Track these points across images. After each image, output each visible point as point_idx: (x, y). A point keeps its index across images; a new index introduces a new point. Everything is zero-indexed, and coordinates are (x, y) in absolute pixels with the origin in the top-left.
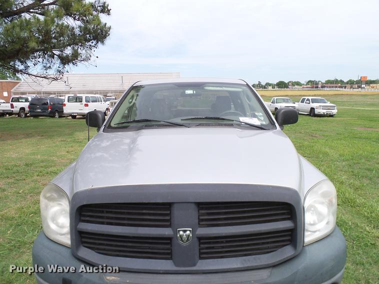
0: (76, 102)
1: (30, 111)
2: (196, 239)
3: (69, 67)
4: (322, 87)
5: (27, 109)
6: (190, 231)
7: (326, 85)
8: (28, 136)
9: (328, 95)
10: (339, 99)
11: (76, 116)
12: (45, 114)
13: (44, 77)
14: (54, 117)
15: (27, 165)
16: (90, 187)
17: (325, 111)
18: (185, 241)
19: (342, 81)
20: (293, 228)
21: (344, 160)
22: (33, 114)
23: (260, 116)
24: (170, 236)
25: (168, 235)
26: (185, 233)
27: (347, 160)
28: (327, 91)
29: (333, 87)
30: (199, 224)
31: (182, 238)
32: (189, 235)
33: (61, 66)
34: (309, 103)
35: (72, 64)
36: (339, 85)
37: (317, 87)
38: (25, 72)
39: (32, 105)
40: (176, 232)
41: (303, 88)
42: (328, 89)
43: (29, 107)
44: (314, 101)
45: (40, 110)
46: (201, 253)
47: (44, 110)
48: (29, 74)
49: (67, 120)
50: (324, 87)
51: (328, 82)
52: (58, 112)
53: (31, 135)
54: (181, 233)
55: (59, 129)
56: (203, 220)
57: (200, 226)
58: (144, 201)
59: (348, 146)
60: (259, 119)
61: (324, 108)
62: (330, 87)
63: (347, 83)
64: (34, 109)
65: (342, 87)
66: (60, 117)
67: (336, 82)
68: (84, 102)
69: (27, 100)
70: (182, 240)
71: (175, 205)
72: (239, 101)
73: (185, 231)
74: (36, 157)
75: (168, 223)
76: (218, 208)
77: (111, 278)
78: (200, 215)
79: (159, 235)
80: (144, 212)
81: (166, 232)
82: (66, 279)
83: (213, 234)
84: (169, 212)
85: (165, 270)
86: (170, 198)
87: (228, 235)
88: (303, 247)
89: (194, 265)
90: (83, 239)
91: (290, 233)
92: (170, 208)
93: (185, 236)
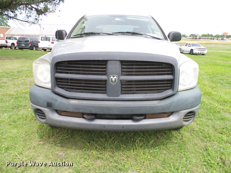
0: (46, 40)
1: (18, 46)
3: (42, 16)
4: (199, 39)
5: (16, 44)
6: (117, 76)
7: (202, 37)
8: (17, 58)
9: (202, 43)
10: (209, 46)
11: (46, 49)
12: (27, 47)
13: (27, 21)
14: (32, 49)
15: (18, 72)
16: (62, 54)
17: (199, 52)
18: (114, 82)
19: (212, 36)
21: (207, 75)
22: (19, 47)
24: (106, 79)
26: (114, 78)
27: (210, 75)
28: (202, 41)
29: (206, 39)
30: (121, 73)
32: (116, 79)
33: (37, 16)
34: (190, 46)
35: (44, 14)
36: (210, 37)
37: (196, 39)
38: (15, 18)
39: (19, 42)
40: (109, 77)
41: (187, 39)
42: (203, 40)
43: (17, 43)
44: (193, 45)
45: (24, 45)
46: (122, 90)
47: (26, 45)
48: (17, 19)
49: (41, 52)
50: (201, 38)
51: (203, 36)
52: (35, 47)
53: (19, 58)
54: (112, 77)
55: (37, 56)
56: (123, 71)
57: (122, 75)
59: (211, 68)
61: (199, 49)
62: (204, 39)
63: (215, 37)
64: (20, 44)
65: (211, 39)
66: (36, 50)
67: (208, 35)
68: (51, 41)
69: (15, 39)
70: (112, 81)
71: (109, 62)
73: (114, 76)
74: (23, 68)
75: (104, 73)
76: (132, 65)
77: (73, 102)
78: (122, 68)
79: (100, 78)
80: (92, 66)
81: (104, 77)
82: (49, 102)
83: (129, 79)
84: (105, 67)
85: (102, 98)
86: (106, 57)
87: (137, 80)
88: (178, 91)
89: (118, 96)
90: (58, 83)
91: (171, 82)
92: (106, 65)
93: (114, 79)
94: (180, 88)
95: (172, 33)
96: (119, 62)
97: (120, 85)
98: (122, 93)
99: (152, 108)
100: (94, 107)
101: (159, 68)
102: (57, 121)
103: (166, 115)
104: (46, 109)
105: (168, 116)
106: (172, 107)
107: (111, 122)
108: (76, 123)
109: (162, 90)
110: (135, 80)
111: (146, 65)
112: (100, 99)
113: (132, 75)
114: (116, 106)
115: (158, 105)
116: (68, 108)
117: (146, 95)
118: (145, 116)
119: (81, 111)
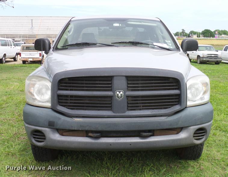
2: (126, 97)
6: (122, 92)
16: (65, 70)
18: (120, 97)
20: (179, 93)
23: (169, 43)
25: (110, 94)
26: (120, 93)
30: (127, 89)
31: (118, 96)
32: (122, 94)
40: (114, 93)
46: (128, 106)
54: (118, 93)
57: (128, 90)
58: (98, 75)
60: (167, 45)
71: (115, 78)
72: (155, 35)
73: (120, 92)
75: (110, 89)
76: (138, 80)
77: (78, 120)
78: (128, 84)
79: (105, 94)
80: (97, 82)
81: (109, 93)
82: (51, 121)
83: (135, 94)
84: (111, 82)
85: (108, 115)
86: (112, 73)
87: (143, 95)
88: (186, 107)
89: (124, 112)
90: (60, 101)
91: (178, 97)
92: (111, 80)
93: (120, 95)
94: (189, 103)
95: (186, 40)
96: (124, 78)
97: (126, 100)
98: (128, 110)
99: (160, 123)
100: (100, 124)
101: (165, 83)
102: (59, 141)
103: (176, 132)
104: (47, 129)
105: (177, 133)
106: (180, 122)
107: (117, 140)
108: (80, 143)
109: (169, 106)
110: (141, 95)
111: (152, 80)
112: (106, 116)
113: (138, 90)
114: (123, 122)
115: (166, 120)
116: (72, 126)
117: (153, 111)
118: (153, 132)
119: (87, 129)
